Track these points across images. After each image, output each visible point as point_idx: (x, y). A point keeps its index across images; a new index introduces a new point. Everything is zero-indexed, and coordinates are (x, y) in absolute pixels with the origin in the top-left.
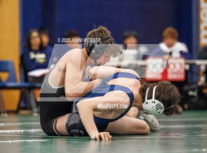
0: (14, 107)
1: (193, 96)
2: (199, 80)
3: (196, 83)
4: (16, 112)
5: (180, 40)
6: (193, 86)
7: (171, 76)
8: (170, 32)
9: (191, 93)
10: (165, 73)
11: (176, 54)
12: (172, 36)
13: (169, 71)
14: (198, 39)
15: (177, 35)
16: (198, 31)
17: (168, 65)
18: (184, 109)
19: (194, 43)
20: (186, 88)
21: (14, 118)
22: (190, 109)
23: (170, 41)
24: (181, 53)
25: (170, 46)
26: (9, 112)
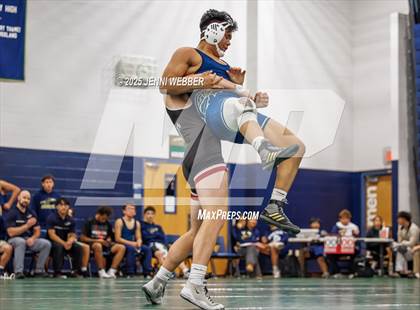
0: (223, 273)
1: (361, 266)
2: (366, 254)
3: (364, 256)
4: (224, 276)
5: (352, 221)
6: (363, 258)
7: (343, 251)
8: (345, 213)
9: (360, 264)
10: (339, 247)
11: (349, 233)
12: (348, 217)
13: (342, 246)
14: (366, 222)
15: (350, 216)
16: (366, 216)
17: (341, 242)
18: (355, 277)
19: (363, 221)
20: (356, 259)
21: (222, 280)
22: (359, 276)
23: (346, 220)
24: (353, 231)
25: (346, 224)
26: (219, 276)
